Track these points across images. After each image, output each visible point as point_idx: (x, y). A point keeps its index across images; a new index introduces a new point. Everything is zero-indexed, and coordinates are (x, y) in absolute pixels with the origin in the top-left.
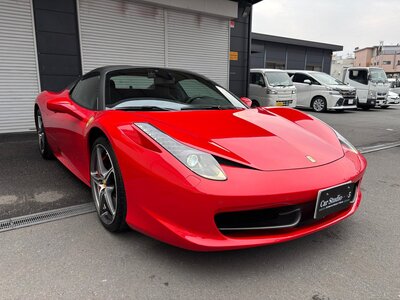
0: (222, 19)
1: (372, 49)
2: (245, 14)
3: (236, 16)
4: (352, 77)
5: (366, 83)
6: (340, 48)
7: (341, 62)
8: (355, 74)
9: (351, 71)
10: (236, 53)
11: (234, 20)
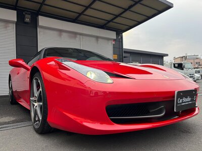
0: (108, 39)
1: (182, 57)
2: (120, 37)
3: (115, 38)
4: (175, 67)
5: (183, 69)
6: (167, 55)
7: (168, 64)
8: (176, 65)
9: (174, 64)
10: (116, 56)
11: (114, 40)
